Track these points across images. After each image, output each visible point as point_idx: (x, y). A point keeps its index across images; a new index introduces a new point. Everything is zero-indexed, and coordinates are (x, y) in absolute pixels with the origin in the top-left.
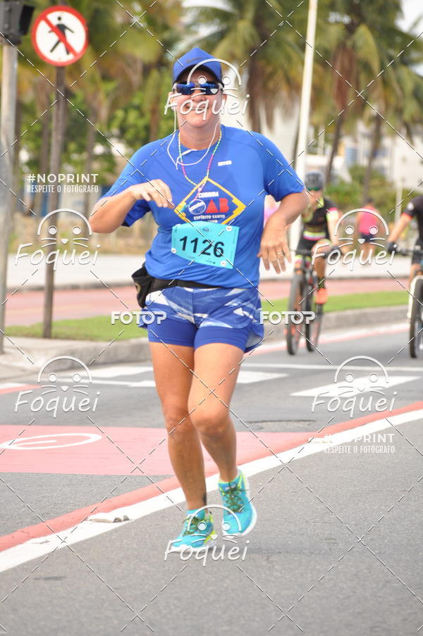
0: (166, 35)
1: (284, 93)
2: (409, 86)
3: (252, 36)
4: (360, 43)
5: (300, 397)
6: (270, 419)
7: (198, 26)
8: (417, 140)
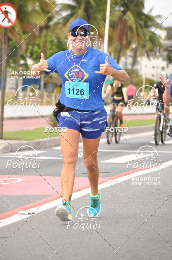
5: (104, 163)
7: (62, 12)
8: (151, 58)
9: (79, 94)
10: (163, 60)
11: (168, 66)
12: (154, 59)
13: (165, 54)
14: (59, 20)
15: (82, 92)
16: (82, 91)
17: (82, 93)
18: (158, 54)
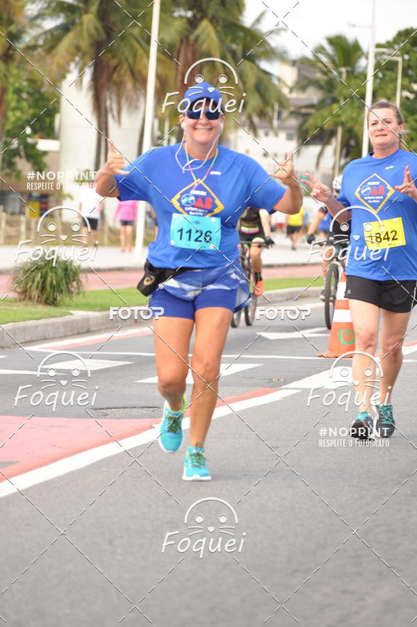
0: (13, 28)
1: (129, 85)
2: (251, 81)
3: (96, 29)
4: (203, 37)
5: (144, 384)
6: (115, 406)
7: (44, 19)
8: (261, 133)
9: (201, 241)
10: (289, 137)
11: (298, 152)
12: (267, 134)
13: (294, 122)
14: (37, 38)
15: (207, 236)
16: (208, 234)
17: (208, 239)
18: (275, 123)
